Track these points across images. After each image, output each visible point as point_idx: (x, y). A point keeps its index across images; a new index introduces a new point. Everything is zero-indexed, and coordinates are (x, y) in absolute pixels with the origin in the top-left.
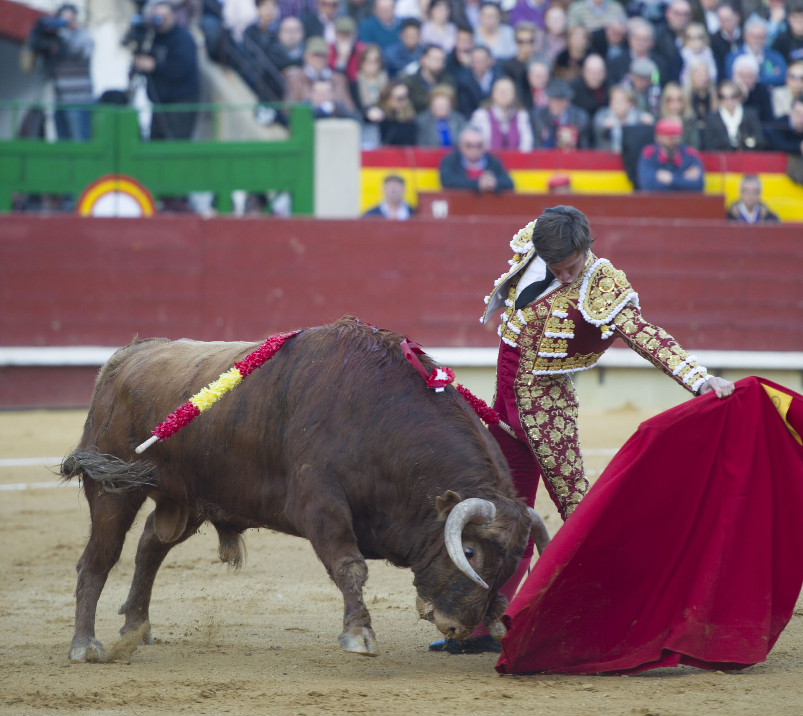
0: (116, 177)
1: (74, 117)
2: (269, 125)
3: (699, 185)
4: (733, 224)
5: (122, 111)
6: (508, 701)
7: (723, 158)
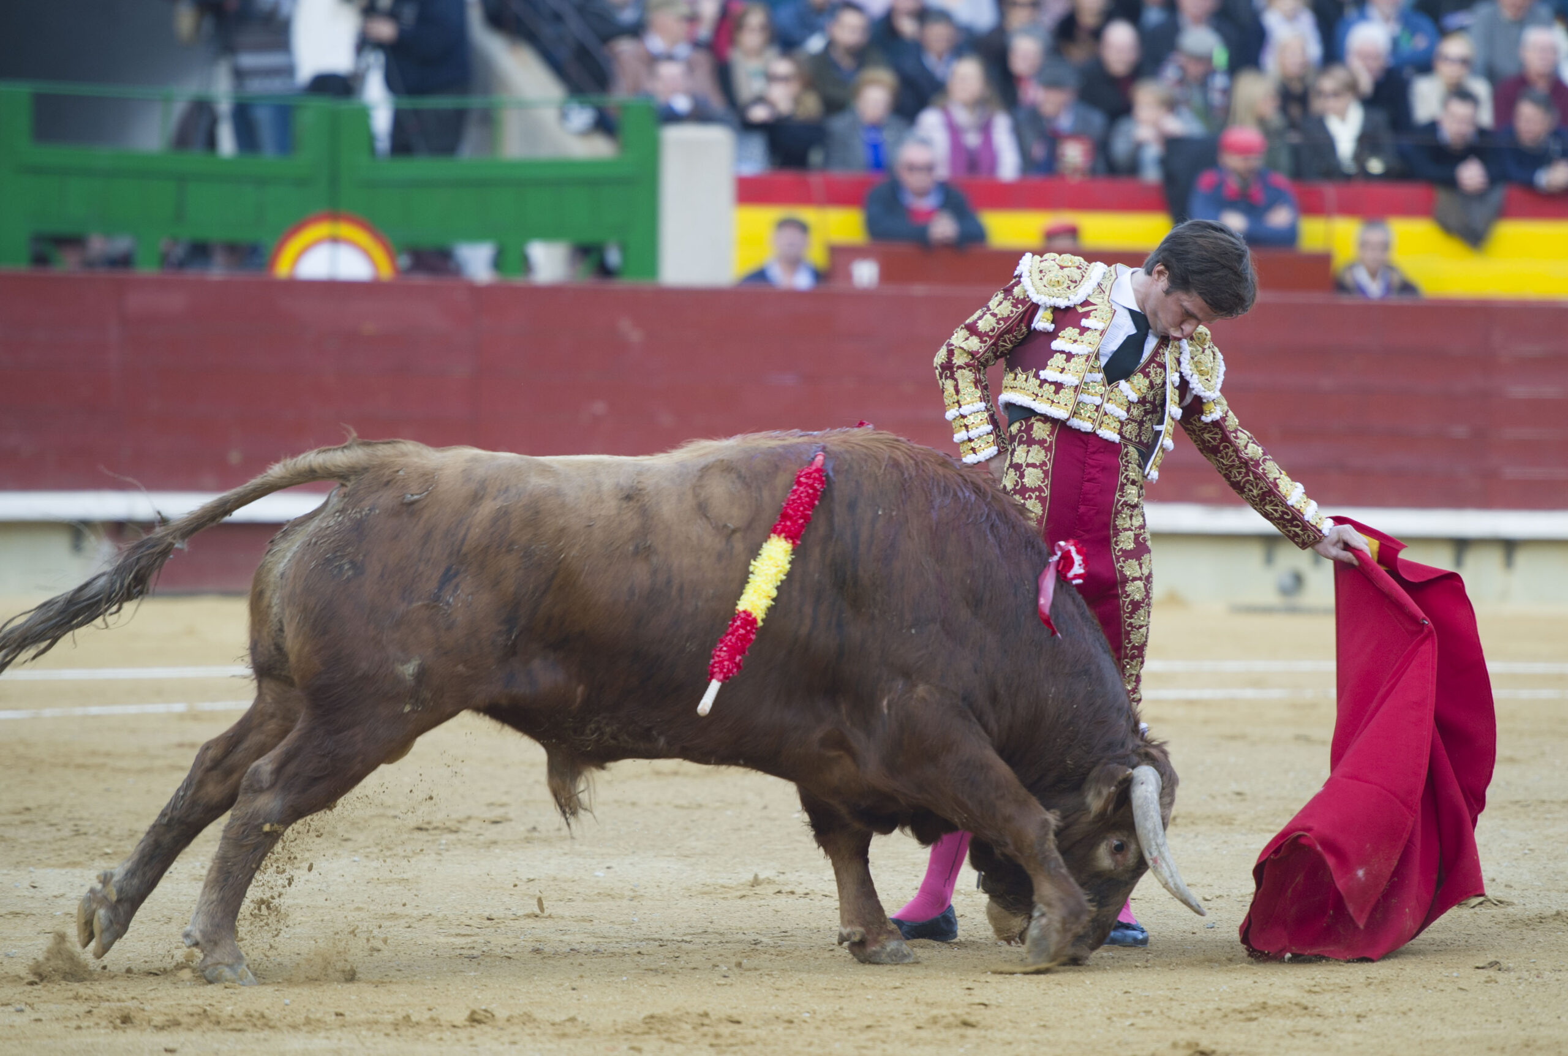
0: (334, 215)
1: (263, 116)
2: (585, 134)
3: (1289, 237)
4: (1345, 300)
5: (343, 106)
6: (970, 1032)
7: (1330, 191)
